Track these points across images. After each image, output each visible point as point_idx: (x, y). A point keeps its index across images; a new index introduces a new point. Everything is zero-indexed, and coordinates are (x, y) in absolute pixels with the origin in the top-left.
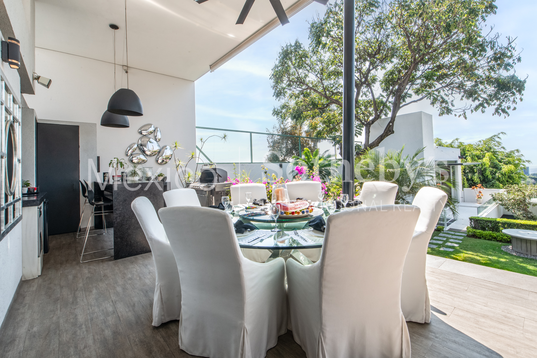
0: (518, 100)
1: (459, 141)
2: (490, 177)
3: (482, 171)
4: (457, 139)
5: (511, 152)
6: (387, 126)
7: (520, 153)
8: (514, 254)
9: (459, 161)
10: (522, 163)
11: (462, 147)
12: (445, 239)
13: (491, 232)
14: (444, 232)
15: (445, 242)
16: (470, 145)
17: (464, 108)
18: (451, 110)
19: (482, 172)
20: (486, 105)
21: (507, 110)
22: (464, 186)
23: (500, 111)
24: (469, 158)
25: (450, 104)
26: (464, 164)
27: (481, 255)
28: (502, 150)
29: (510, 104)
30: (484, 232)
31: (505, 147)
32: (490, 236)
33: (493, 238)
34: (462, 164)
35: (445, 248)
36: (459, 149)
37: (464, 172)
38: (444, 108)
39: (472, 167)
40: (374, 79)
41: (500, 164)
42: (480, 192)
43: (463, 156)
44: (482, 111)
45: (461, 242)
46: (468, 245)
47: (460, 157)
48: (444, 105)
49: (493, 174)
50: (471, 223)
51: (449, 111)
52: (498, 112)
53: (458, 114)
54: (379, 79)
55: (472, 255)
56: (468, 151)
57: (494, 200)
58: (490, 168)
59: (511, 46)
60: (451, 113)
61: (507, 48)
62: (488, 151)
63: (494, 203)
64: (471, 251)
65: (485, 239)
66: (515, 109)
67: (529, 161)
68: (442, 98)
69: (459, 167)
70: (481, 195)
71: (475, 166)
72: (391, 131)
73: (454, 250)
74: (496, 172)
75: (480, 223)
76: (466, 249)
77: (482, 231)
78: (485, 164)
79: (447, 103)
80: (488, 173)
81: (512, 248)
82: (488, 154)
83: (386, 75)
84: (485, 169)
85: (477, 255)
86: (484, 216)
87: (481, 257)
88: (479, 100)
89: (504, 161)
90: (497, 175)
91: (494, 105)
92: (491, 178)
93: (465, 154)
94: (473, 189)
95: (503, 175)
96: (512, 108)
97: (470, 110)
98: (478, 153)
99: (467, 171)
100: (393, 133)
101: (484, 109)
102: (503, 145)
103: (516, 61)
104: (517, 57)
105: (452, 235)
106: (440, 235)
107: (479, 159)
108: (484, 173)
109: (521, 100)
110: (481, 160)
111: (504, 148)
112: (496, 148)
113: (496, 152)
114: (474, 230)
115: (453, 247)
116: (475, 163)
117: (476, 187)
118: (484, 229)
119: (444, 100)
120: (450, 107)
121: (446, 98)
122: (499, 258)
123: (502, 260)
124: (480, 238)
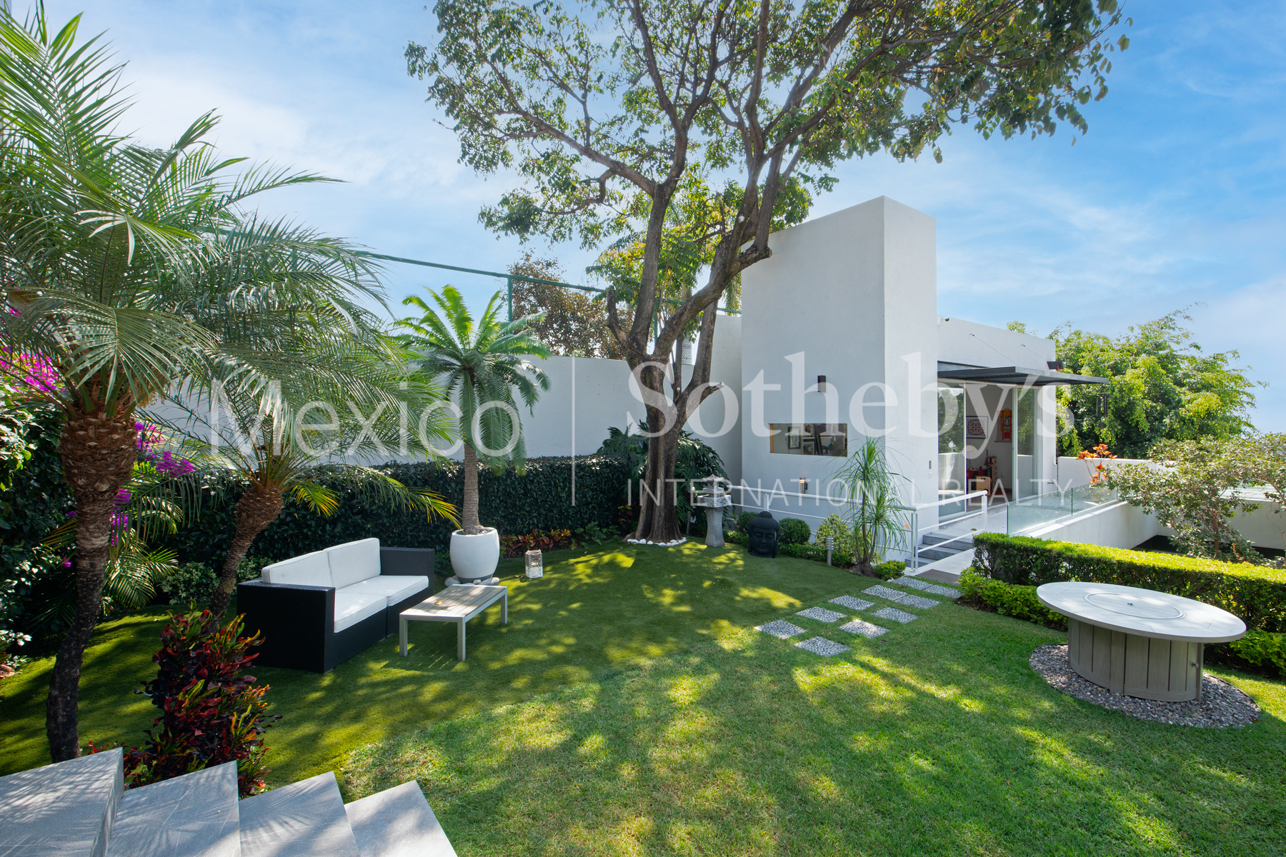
2: (1145, 426)
3: (1124, 409)
5: (1218, 356)
10: (1244, 389)
12: (864, 606)
14: (900, 580)
15: (854, 615)
19: (1123, 414)
22: (1060, 451)
24: (1085, 372)
30: (1008, 589)
33: (1033, 611)
35: (819, 640)
41: (1178, 389)
42: (1101, 468)
43: (1063, 363)
45: (907, 619)
46: (916, 634)
47: (1053, 365)
49: (1156, 419)
50: (977, 555)
58: (1146, 401)
62: (1149, 355)
65: (1009, 615)
70: (1102, 477)
72: (761, 248)
73: (841, 648)
74: (1162, 415)
78: (1130, 389)
80: (1139, 415)
84: (1131, 405)
89: (1192, 380)
90: (1167, 421)
92: (1146, 430)
94: (1084, 458)
95: (1185, 424)
99: (1081, 410)
100: (767, 256)
105: (912, 592)
108: (1129, 415)
110: (1120, 377)
111: (1197, 347)
112: (1175, 346)
113: (1174, 357)
114: (982, 581)
115: (848, 639)
122: (967, 693)
123: (972, 705)
124: (994, 609)
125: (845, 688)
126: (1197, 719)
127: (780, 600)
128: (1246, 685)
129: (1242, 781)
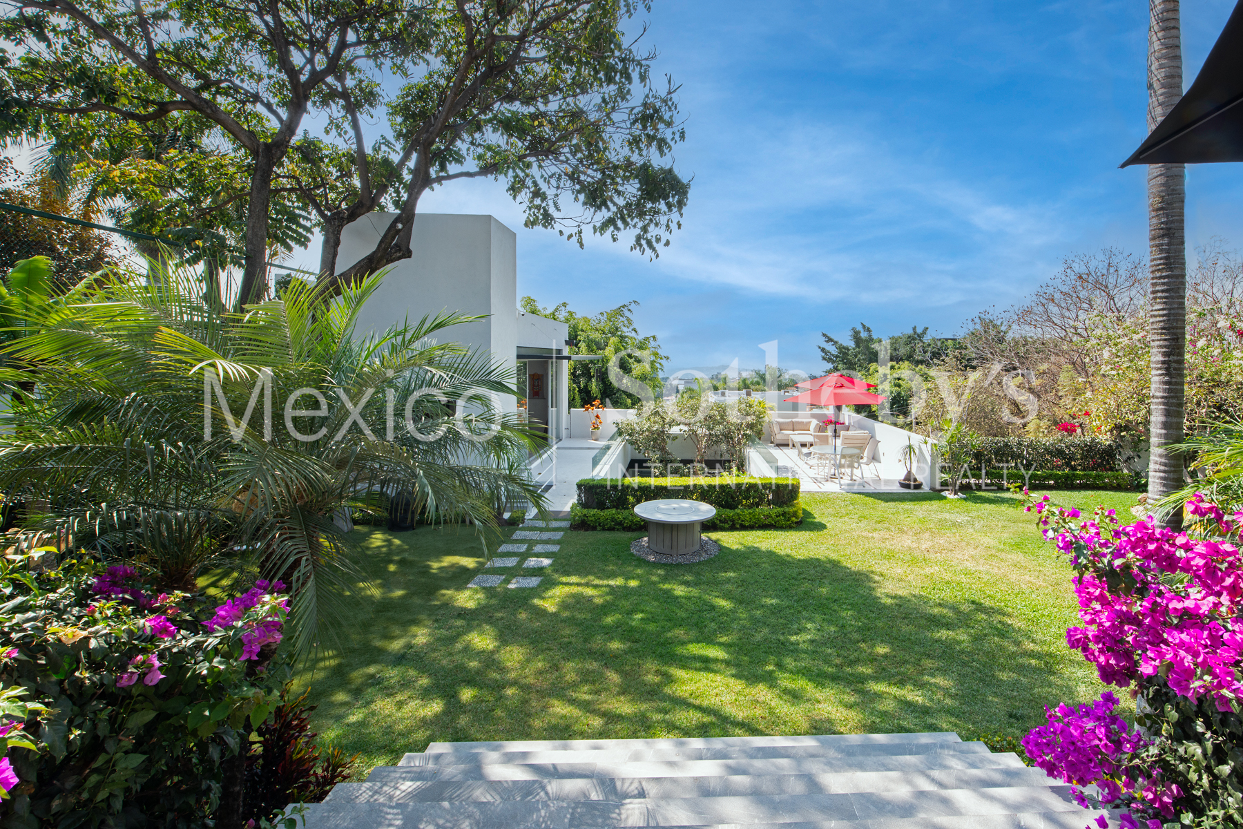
0: (673, 226)
1: (569, 309)
3: (603, 374)
4: (564, 305)
5: (647, 339)
6: (389, 229)
7: (658, 343)
8: (652, 558)
9: (566, 351)
10: (659, 360)
11: (572, 322)
12: (523, 548)
13: (614, 511)
14: (527, 523)
15: (524, 556)
16: (586, 320)
17: (579, 220)
18: (552, 219)
19: (603, 376)
20: (619, 223)
21: (654, 244)
22: (572, 404)
23: (643, 242)
24: (583, 346)
25: (551, 203)
26: (574, 357)
27: (597, 582)
28: (633, 334)
29: (661, 231)
30: (602, 514)
31: (638, 329)
32: (613, 520)
34: (569, 358)
35: (520, 579)
36: (567, 325)
37: (574, 376)
38: (538, 207)
39: (588, 364)
40: (371, 93)
42: (598, 417)
43: (572, 341)
44: (613, 236)
45: (555, 548)
46: (571, 556)
47: (567, 343)
48: (538, 201)
50: (579, 496)
51: (548, 219)
52: (641, 246)
53: (567, 232)
54: (386, 100)
55: (578, 585)
56: (582, 331)
57: (620, 433)
59: (671, 99)
60: (552, 227)
61: (665, 101)
62: (613, 334)
63: (619, 439)
64: (578, 573)
65: (604, 529)
66: (667, 243)
67: (667, 358)
68: (535, 183)
69: (565, 362)
70: (598, 421)
71: (592, 362)
72: (404, 249)
73: (540, 579)
75: (596, 494)
76: (567, 568)
77: (599, 511)
78: (607, 360)
79: (544, 198)
81: (649, 542)
82: (613, 340)
83: (407, 96)
85: (587, 585)
86: (602, 475)
87: (596, 587)
88: (609, 209)
91: (635, 226)
93: (576, 336)
94: (587, 409)
96: (663, 241)
97: (591, 225)
98: (596, 336)
99: (579, 372)
100: (410, 257)
101: (616, 232)
102: (635, 326)
103: (677, 137)
104: (680, 128)
105: (541, 530)
106: (514, 537)
107: (599, 348)
108: (606, 378)
109: (679, 226)
110: (600, 352)
111: (636, 331)
112: (625, 329)
113: (626, 337)
114: (585, 511)
115: (538, 571)
116: (592, 356)
117: (592, 405)
118: (602, 506)
119: (540, 189)
120: (552, 210)
121: (544, 187)
122: (627, 578)
123: (633, 583)
124: (594, 528)
125: (569, 600)
126: (704, 557)
127: (469, 562)
128: (714, 536)
129: (732, 574)
